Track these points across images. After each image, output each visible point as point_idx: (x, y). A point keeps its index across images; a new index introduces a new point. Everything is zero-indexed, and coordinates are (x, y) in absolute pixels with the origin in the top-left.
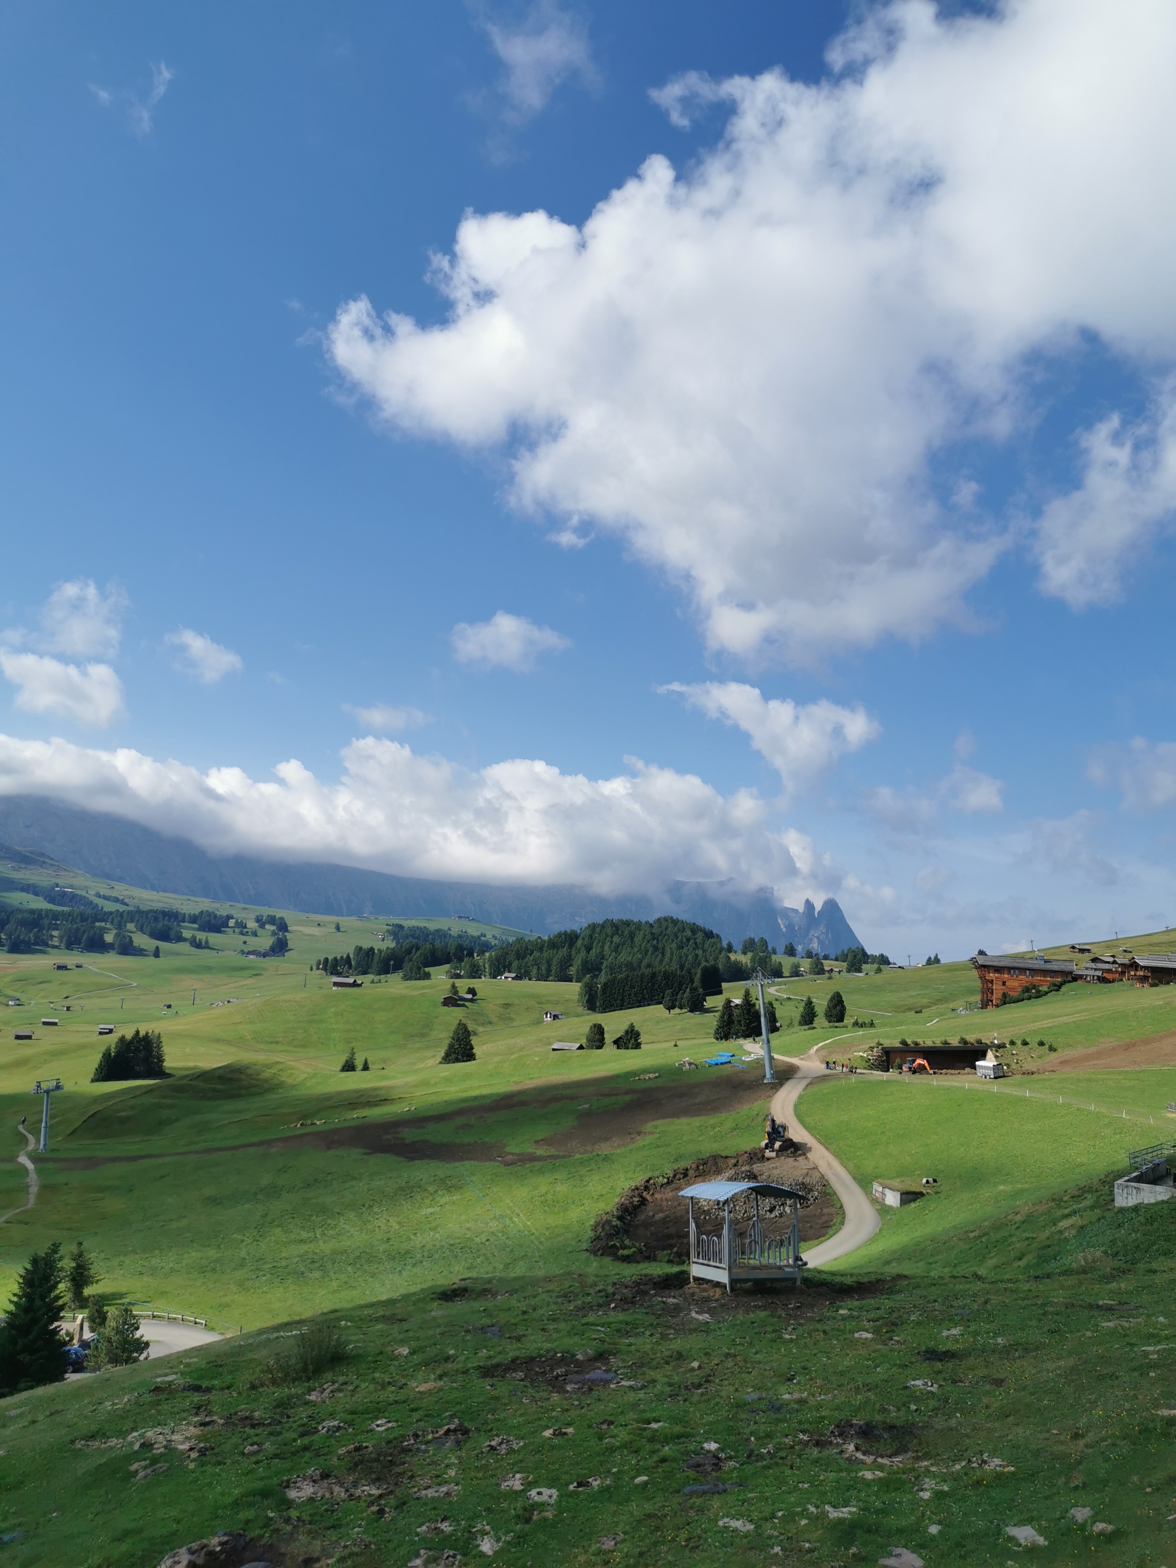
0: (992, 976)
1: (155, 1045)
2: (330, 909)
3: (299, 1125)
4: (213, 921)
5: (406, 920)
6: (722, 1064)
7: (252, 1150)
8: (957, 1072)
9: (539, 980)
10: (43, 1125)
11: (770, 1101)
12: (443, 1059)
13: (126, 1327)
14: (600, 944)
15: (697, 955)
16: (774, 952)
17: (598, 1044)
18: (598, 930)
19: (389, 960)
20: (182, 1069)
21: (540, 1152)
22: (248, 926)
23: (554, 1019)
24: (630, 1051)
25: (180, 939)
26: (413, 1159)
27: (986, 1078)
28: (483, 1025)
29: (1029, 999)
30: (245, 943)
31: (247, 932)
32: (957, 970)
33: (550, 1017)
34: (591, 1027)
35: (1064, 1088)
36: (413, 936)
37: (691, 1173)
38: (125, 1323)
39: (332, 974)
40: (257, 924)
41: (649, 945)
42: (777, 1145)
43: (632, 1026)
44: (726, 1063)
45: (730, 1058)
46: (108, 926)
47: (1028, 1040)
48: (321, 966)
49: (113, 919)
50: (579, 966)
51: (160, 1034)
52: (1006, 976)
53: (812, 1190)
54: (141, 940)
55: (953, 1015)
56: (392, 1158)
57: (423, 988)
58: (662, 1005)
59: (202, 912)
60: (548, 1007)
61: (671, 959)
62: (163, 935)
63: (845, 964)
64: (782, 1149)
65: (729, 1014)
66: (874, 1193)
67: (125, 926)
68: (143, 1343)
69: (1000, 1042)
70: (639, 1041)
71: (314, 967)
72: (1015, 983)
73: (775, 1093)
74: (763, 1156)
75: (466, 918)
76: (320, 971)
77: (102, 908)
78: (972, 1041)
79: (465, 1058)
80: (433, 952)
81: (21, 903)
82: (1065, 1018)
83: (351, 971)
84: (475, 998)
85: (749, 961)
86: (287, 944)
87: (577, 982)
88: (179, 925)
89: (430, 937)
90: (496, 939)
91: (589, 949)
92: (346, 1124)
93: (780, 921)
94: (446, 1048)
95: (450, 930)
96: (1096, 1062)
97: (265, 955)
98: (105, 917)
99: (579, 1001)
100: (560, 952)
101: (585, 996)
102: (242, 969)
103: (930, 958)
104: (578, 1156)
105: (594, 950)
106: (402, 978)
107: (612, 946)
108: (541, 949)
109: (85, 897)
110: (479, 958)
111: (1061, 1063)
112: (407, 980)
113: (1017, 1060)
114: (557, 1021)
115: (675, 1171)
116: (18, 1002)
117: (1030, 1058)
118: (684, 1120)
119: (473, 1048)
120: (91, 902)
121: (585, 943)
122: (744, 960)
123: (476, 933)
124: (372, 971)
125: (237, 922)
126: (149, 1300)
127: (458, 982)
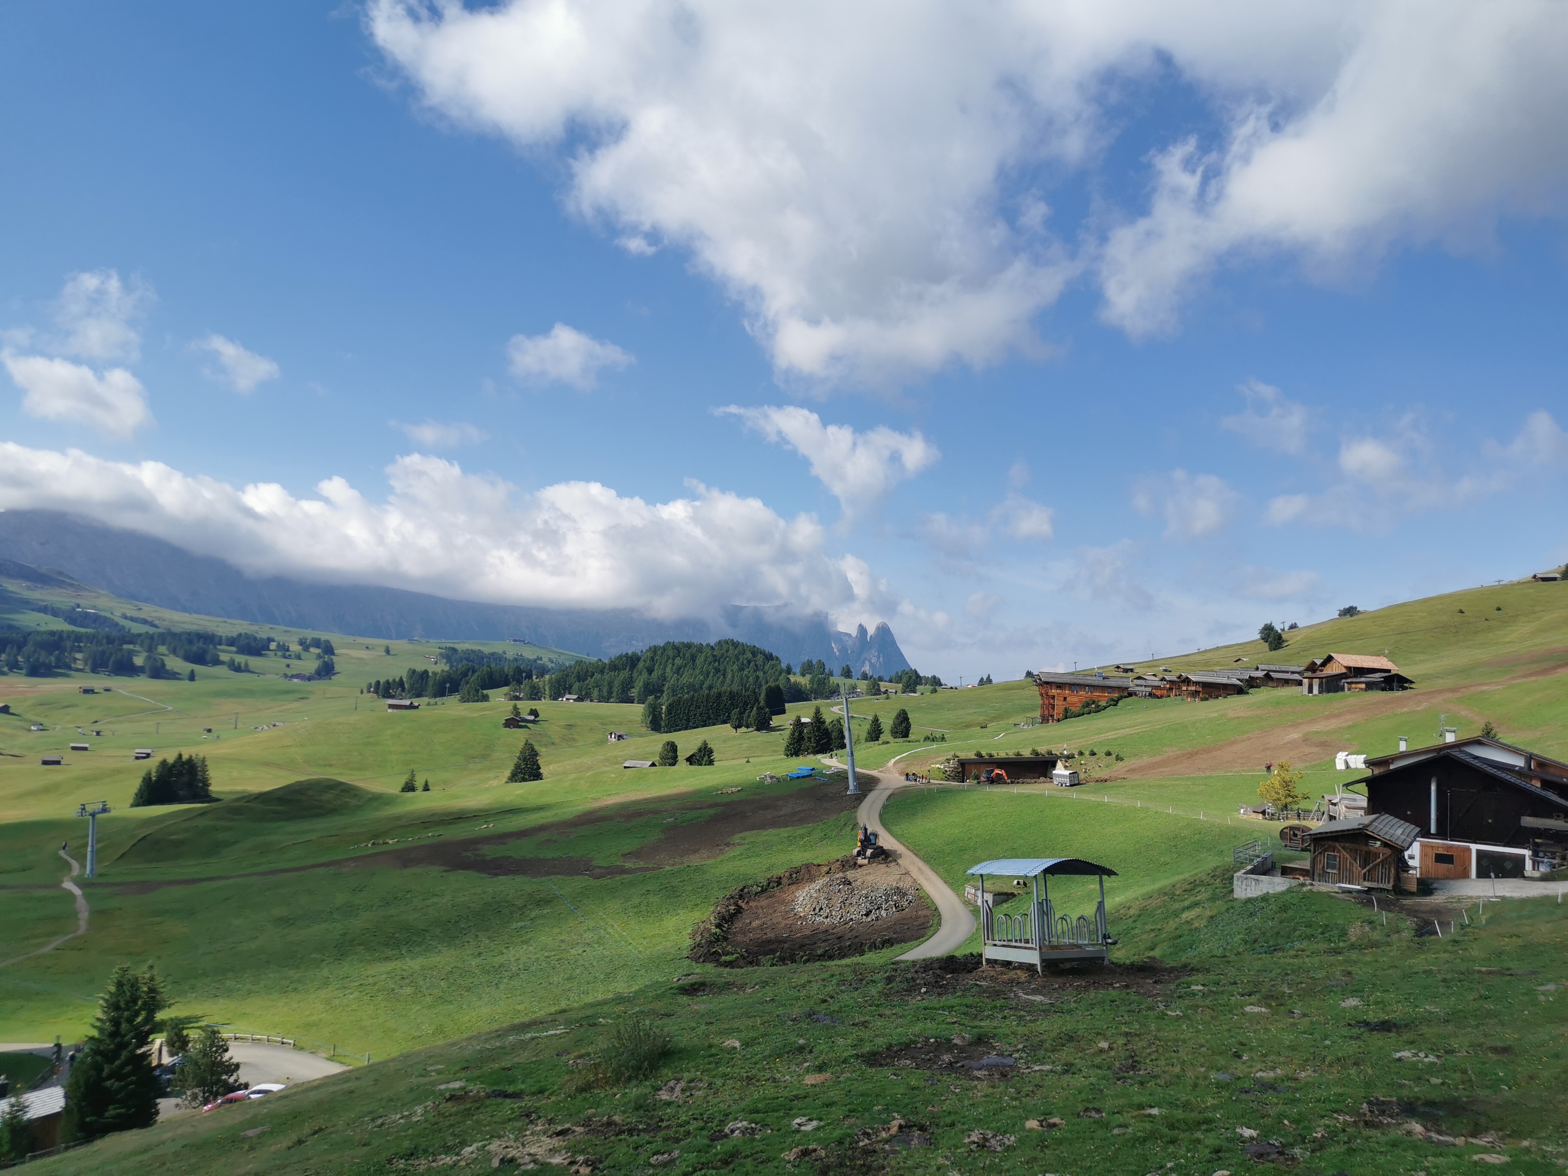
0: (1054, 692)
1: (199, 769)
2: (377, 633)
3: (370, 845)
4: (253, 644)
5: (459, 643)
6: (803, 777)
7: (322, 871)
8: (1033, 781)
9: (601, 702)
10: (89, 849)
11: (856, 812)
12: (509, 779)
13: (214, 1049)
14: (662, 667)
15: (758, 677)
16: (831, 674)
17: (671, 761)
18: (659, 652)
19: (445, 682)
20: (230, 793)
21: (628, 865)
22: (291, 649)
23: (619, 740)
24: (703, 767)
25: (217, 662)
26: (496, 875)
27: (1062, 785)
28: (546, 746)
29: (1089, 713)
30: (288, 666)
31: (290, 655)
32: (1011, 689)
33: (615, 738)
34: (664, 745)
35: (1137, 793)
36: (467, 659)
37: (785, 881)
38: (211, 1046)
39: (384, 697)
40: (300, 647)
41: (711, 667)
42: (869, 852)
43: (705, 744)
44: (808, 776)
45: (810, 772)
46: (138, 648)
47: (1095, 750)
48: (372, 689)
49: (142, 642)
50: (640, 688)
51: (204, 758)
52: (1067, 692)
53: (907, 894)
54: (174, 663)
55: (1015, 729)
56: (473, 874)
57: (483, 709)
58: (728, 725)
59: (240, 635)
60: (612, 728)
61: (732, 681)
62: (199, 659)
63: (901, 685)
64: (873, 856)
65: (800, 731)
66: (966, 895)
67: (156, 649)
68: (233, 1064)
69: (1069, 753)
70: (712, 758)
71: (365, 691)
72: (1076, 699)
73: (860, 804)
74: (855, 864)
75: (522, 641)
76: (371, 694)
77: (129, 630)
78: (1043, 752)
79: (532, 778)
80: (491, 675)
81: (38, 625)
82: (1128, 730)
83: (404, 694)
84: (537, 719)
85: (808, 683)
86: (333, 668)
87: (638, 703)
88: (215, 648)
89: (485, 659)
90: (552, 662)
91: (650, 671)
92: (422, 843)
93: (833, 645)
94: (513, 768)
95: (505, 653)
96: (1162, 770)
97: (310, 679)
98: (133, 639)
99: (642, 722)
100: (621, 674)
101: (649, 717)
102: (287, 692)
103: (982, 679)
104: (668, 868)
105: (656, 672)
106: (460, 700)
107: (674, 667)
108: (602, 672)
109: (109, 618)
110: (538, 680)
111: (1128, 771)
112: (465, 702)
113: (1086, 769)
114: (622, 741)
115: (768, 879)
116: (41, 727)
117: (1097, 768)
118: (772, 831)
119: (540, 768)
120: (117, 624)
121: (647, 665)
122: (804, 681)
123: (532, 657)
124: (427, 693)
125: (279, 645)
126: (229, 1022)
127: (520, 704)
